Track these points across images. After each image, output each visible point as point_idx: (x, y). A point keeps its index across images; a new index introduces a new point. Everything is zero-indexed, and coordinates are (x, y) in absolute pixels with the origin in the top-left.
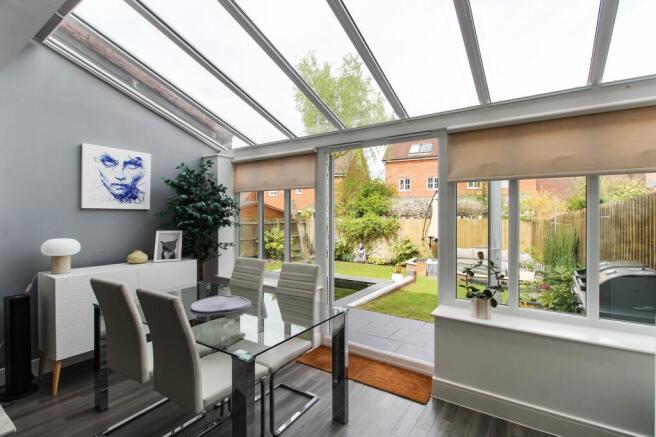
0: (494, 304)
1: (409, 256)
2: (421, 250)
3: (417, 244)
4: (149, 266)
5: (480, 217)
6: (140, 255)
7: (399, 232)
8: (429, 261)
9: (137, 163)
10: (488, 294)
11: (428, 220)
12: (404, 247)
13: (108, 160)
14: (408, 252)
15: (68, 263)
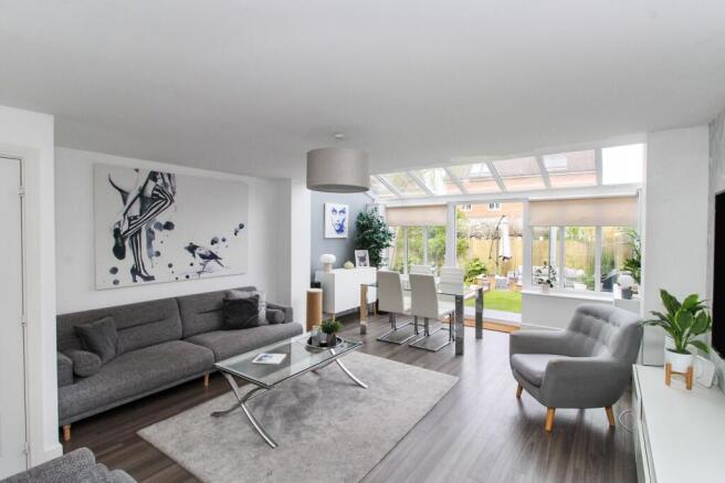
0: (552, 286)
1: (479, 272)
2: (488, 267)
3: (485, 262)
4: (353, 270)
5: (541, 238)
6: (350, 264)
7: (468, 251)
8: (497, 277)
9: (343, 211)
10: (549, 282)
11: (495, 241)
12: (474, 264)
13: (334, 211)
14: (478, 268)
15: (331, 266)
